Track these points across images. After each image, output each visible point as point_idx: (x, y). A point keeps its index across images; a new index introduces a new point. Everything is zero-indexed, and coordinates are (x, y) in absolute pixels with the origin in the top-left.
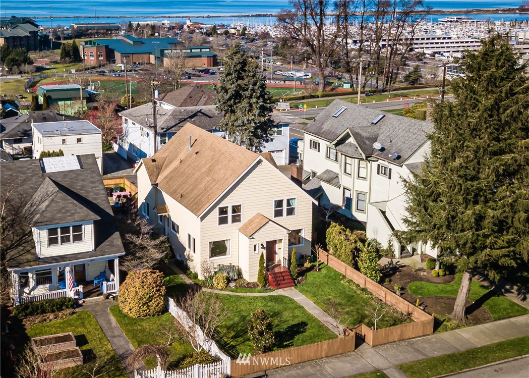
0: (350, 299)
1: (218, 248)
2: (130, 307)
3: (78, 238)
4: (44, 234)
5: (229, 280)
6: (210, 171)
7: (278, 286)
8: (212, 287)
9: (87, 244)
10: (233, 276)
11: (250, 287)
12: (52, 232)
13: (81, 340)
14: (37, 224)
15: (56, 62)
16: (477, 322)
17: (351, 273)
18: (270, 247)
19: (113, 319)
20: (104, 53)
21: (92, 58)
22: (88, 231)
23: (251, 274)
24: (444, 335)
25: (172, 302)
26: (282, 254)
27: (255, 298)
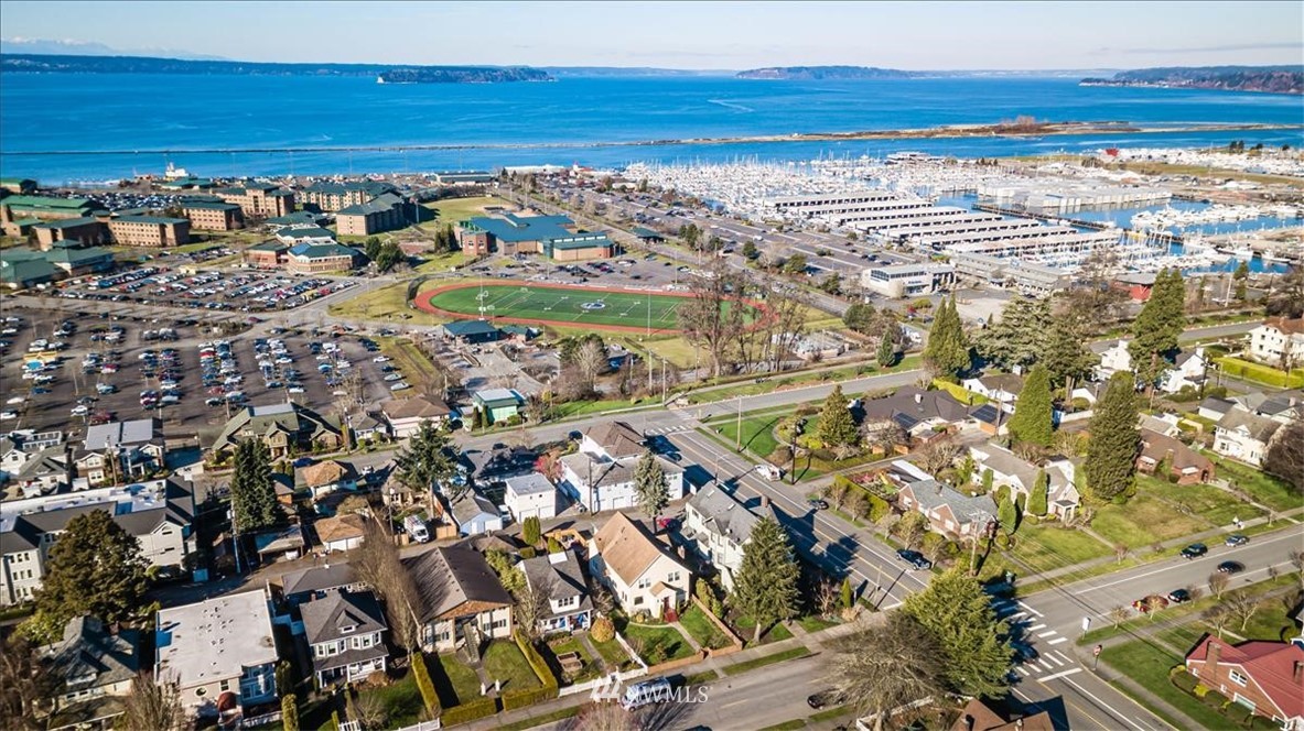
0: (706, 628)
1: (639, 600)
2: (598, 638)
3: (572, 603)
4: (557, 602)
5: (644, 617)
6: (633, 556)
7: (670, 621)
8: (636, 622)
9: (576, 604)
10: (647, 614)
11: (655, 621)
12: (561, 601)
13: (579, 655)
14: (554, 598)
15: (430, 252)
16: (766, 643)
17: (708, 612)
18: (666, 600)
19: (590, 642)
20: (485, 242)
21: (471, 247)
22: (577, 599)
23: (656, 614)
24: (747, 651)
25: (617, 634)
26: (672, 604)
27: (658, 629)
